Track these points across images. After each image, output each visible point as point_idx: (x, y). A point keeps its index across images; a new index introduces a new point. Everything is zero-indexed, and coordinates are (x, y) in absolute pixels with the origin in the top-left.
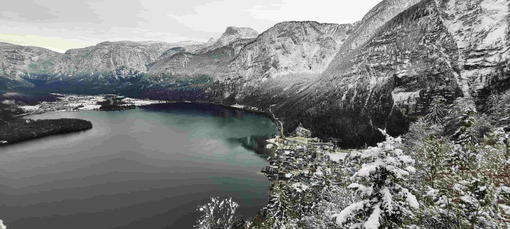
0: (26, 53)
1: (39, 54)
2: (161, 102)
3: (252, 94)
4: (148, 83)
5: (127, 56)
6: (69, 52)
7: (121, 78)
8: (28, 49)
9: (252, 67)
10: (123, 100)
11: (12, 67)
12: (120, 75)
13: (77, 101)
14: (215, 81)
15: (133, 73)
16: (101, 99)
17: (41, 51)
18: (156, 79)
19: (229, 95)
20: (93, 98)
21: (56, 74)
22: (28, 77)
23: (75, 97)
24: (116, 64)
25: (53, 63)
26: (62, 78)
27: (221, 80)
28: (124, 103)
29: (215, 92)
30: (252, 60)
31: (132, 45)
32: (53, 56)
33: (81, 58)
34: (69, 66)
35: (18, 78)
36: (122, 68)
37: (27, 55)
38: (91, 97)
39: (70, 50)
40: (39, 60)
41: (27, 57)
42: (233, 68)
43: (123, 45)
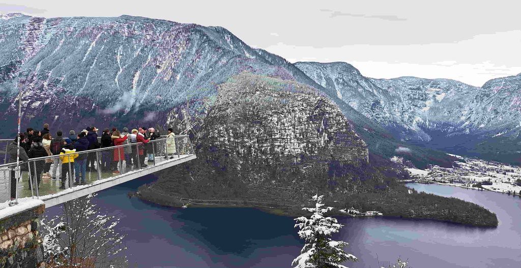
0: (432, 89)
1: (447, 90)
6: (488, 85)
8: (435, 83)
11: (412, 110)
13: (484, 171)
17: (451, 85)
20: (513, 171)
21: (463, 123)
22: (425, 125)
23: (481, 164)
25: (462, 103)
26: (470, 131)
32: (465, 92)
33: (506, 94)
34: (484, 109)
35: (414, 127)
37: (431, 91)
39: (492, 80)
40: (445, 99)
41: (431, 96)
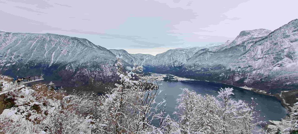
1: (148, 57)
2: (191, 80)
3: (261, 80)
4: (186, 69)
5: (178, 56)
6: (157, 55)
7: (174, 66)
8: (146, 55)
9: (262, 58)
10: (174, 77)
12: (174, 65)
13: (156, 76)
14: (228, 69)
15: (180, 64)
16: (165, 76)
17: (149, 55)
18: (190, 67)
19: (239, 79)
21: (152, 65)
22: (144, 66)
23: (156, 74)
24: (173, 60)
25: (152, 60)
26: (154, 66)
27: (233, 68)
28: (174, 79)
29: (227, 76)
30: (262, 53)
31: (181, 50)
32: (152, 57)
33: (160, 58)
34: (156, 61)
36: (176, 61)
37: (145, 57)
38: (161, 75)
42: (243, 60)
43: (177, 50)
